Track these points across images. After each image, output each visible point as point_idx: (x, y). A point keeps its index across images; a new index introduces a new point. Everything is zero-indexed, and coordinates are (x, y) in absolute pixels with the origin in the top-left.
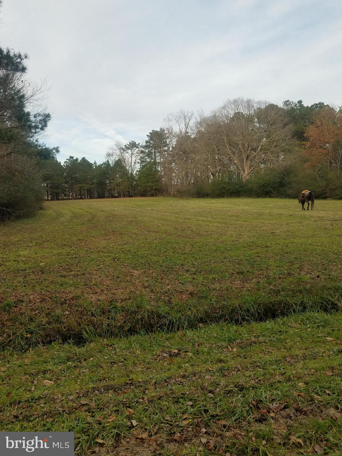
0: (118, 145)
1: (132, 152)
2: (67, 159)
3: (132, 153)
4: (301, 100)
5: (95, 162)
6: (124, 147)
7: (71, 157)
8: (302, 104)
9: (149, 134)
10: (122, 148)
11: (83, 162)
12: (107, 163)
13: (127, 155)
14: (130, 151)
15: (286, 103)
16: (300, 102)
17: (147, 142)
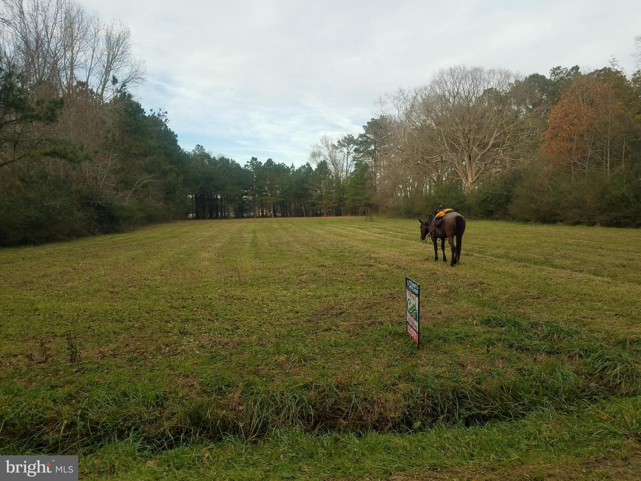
0: (325, 141)
1: (348, 150)
2: (248, 162)
3: (348, 153)
4: (577, 66)
5: (293, 165)
6: (336, 144)
7: (254, 159)
8: (579, 70)
9: (367, 125)
10: (334, 146)
11: (268, 165)
12: (306, 166)
13: (339, 155)
14: (345, 150)
15: (556, 71)
16: (576, 68)
17: (361, 136)
